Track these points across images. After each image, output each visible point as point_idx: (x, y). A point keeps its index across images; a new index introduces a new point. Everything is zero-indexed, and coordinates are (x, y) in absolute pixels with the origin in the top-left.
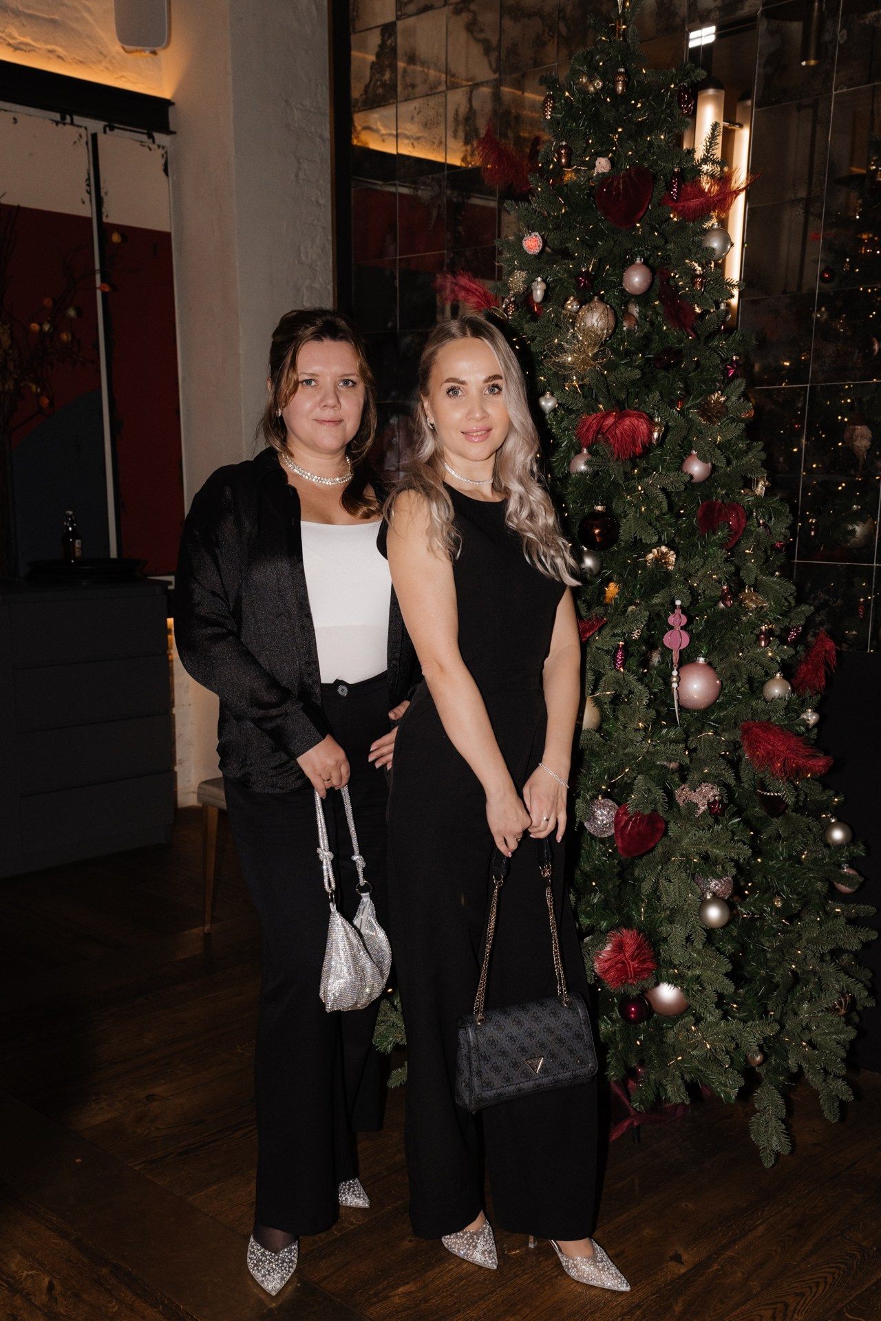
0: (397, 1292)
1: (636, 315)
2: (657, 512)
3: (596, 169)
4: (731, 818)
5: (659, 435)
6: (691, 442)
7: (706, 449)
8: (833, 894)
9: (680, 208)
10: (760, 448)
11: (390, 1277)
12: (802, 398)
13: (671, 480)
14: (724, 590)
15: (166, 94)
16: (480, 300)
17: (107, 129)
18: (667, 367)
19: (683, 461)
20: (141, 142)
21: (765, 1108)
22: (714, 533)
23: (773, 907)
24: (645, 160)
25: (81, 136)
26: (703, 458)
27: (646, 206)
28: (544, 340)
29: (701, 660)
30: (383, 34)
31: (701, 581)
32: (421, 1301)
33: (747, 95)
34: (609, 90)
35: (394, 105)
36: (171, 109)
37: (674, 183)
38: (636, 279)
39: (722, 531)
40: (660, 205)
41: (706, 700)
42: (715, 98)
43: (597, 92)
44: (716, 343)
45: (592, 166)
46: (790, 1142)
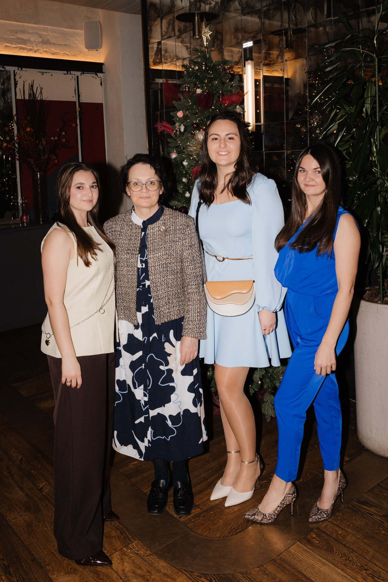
15: (102, 62)
17: (82, 74)
20: (93, 76)
25: (73, 77)
30: (158, 44)
35: (162, 65)
36: (103, 66)
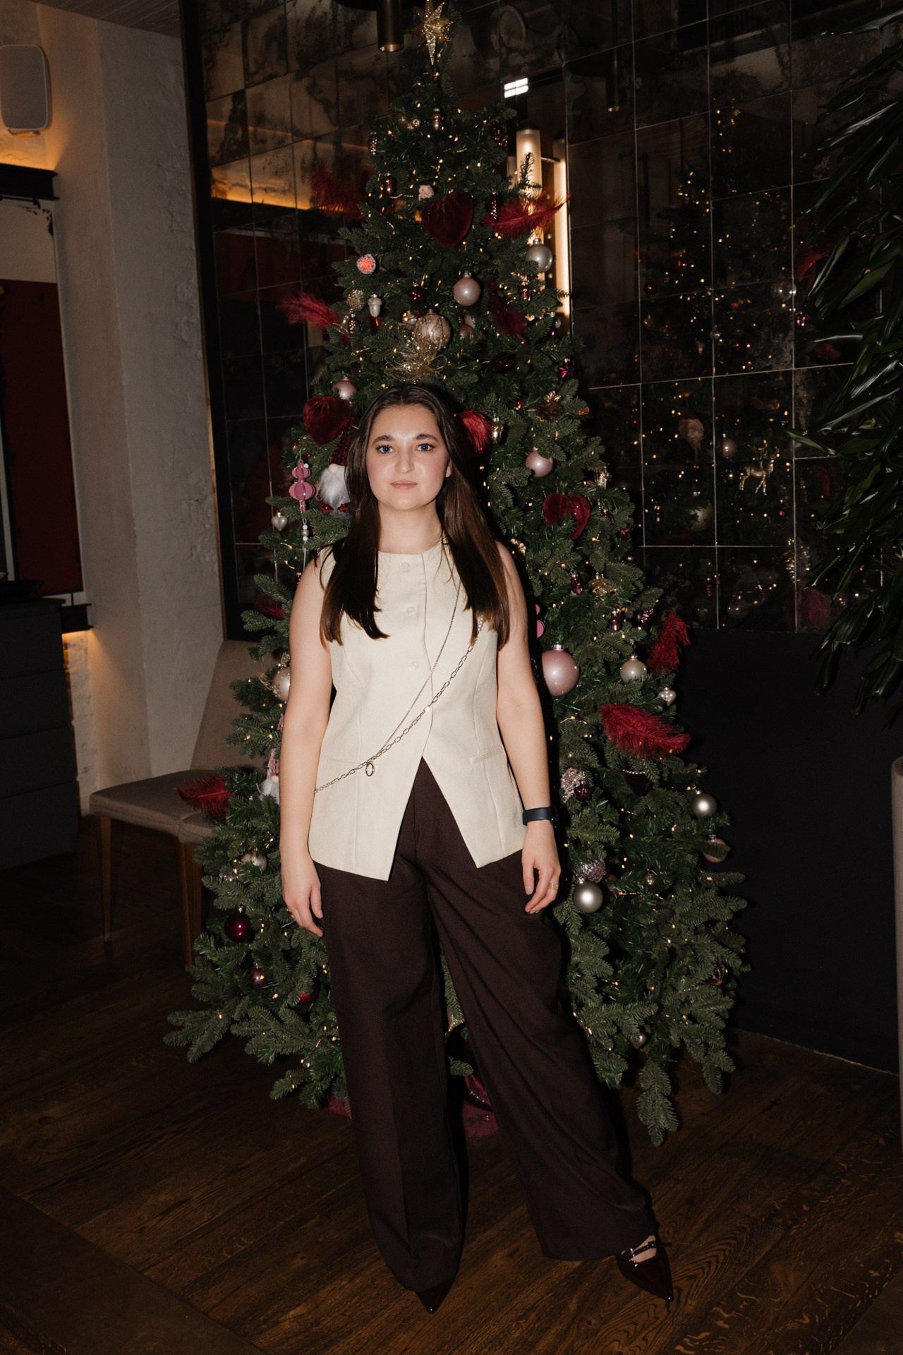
0: (288, 1316)
1: (473, 326)
2: (502, 507)
3: (420, 196)
4: (598, 801)
5: (499, 434)
6: (531, 439)
7: (546, 445)
8: (704, 864)
9: (501, 227)
10: (598, 442)
11: (282, 1299)
12: (635, 396)
13: (514, 475)
14: (573, 578)
15: (50, 165)
16: (324, 319)
18: (503, 371)
19: (525, 457)
20: (27, 208)
21: (651, 1086)
22: (560, 525)
23: (646, 884)
24: (465, 186)
26: (544, 454)
27: (469, 226)
28: (383, 351)
29: (558, 647)
30: (234, 101)
31: (551, 571)
32: (312, 1324)
33: (560, 135)
34: (426, 127)
35: (247, 160)
36: (55, 179)
37: (494, 205)
38: (466, 292)
39: (567, 522)
40: (482, 225)
41: (566, 686)
42: (531, 137)
43: (416, 130)
44: (548, 348)
45: (416, 193)
46: (677, 1118)
